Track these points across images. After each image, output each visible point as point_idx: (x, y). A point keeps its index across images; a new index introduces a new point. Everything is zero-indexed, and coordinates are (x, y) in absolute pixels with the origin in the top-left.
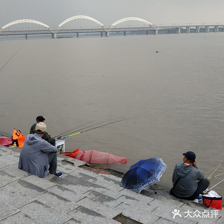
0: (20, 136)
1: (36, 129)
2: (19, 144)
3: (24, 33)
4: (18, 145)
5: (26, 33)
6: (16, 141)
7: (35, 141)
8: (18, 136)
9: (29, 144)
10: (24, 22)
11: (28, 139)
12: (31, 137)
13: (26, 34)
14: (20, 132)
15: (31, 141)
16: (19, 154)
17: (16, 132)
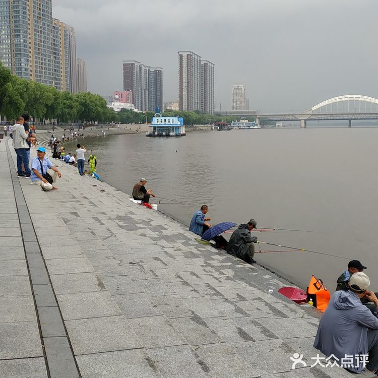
0: (321, 290)
1: (351, 283)
2: (318, 303)
3: (347, 118)
4: (315, 305)
5: (350, 117)
6: (314, 297)
7: (350, 305)
8: (318, 289)
9: (338, 308)
10: (349, 99)
11: (336, 299)
12: (342, 297)
13: (350, 120)
14: (322, 282)
15: (342, 304)
16: (317, 322)
17: (315, 281)
